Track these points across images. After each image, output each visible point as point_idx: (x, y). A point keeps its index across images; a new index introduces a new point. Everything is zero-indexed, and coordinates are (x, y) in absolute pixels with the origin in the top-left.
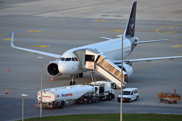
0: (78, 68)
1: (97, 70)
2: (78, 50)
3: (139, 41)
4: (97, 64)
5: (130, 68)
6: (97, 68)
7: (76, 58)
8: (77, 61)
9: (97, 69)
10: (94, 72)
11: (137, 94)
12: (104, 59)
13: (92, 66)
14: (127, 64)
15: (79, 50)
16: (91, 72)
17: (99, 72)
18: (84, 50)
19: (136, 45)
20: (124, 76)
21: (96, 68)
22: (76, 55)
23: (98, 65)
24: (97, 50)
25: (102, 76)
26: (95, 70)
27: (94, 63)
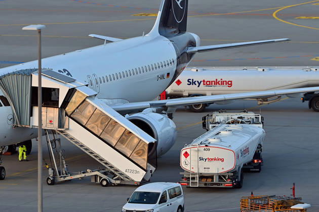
0: (10, 127)
1: (68, 132)
2: (9, 74)
3: (201, 45)
4: (66, 114)
5: (167, 125)
6: (66, 126)
7: (6, 99)
8: (9, 105)
9: (68, 129)
10: (57, 137)
11: (179, 201)
12: (87, 100)
13: (51, 121)
14: (159, 112)
15: (14, 73)
16: (50, 137)
17: (72, 139)
18: (28, 74)
19: (191, 55)
20: (147, 148)
21: (63, 128)
22: (5, 89)
23: (70, 117)
24: (69, 74)
25: (81, 148)
26: (62, 132)
27: (56, 111)
